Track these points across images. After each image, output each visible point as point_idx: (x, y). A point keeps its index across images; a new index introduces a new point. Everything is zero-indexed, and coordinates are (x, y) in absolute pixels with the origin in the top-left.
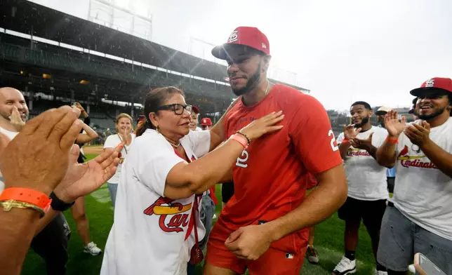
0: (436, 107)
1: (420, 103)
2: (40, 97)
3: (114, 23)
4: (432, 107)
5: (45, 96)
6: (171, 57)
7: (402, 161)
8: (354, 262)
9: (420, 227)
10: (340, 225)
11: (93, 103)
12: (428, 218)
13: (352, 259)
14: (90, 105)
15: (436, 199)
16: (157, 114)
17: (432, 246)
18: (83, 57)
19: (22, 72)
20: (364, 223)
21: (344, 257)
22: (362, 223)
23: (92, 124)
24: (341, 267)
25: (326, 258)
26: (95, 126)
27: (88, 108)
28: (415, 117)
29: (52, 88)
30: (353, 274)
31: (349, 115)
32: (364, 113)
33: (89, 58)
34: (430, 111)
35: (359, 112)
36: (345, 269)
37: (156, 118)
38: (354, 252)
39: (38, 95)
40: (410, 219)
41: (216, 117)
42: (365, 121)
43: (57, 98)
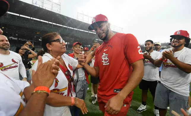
0: (180, 43)
1: (174, 41)
2: (11, 38)
3: (44, 6)
4: (178, 43)
5: (14, 38)
6: (69, 21)
7: (165, 65)
8: (145, 106)
9: (171, 91)
10: (140, 91)
11: (35, 41)
12: (175, 87)
13: (145, 105)
14: (34, 42)
15: (178, 80)
16: (51, 44)
17: (175, 98)
18: (30, 21)
19: (3, 28)
20: (150, 90)
21: (141, 104)
22: (149, 90)
23: (35, 50)
24: (141, 108)
25: (134, 105)
26: (36, 51)
27: (33, 43)
28: (171, 46)
29: (17, 35)
30: (145, 111)
31: (145, 46)
32: (151, 45)
33: (33, 21)
34: (177, 44)
35: (148, 45)
36: (142, 109)
37: (50, 46)
38: (145, 102)
39: (10, 38)
40: (167, 88)
41: (89, 47)
42: (151, 48)
43: (19, 39)
